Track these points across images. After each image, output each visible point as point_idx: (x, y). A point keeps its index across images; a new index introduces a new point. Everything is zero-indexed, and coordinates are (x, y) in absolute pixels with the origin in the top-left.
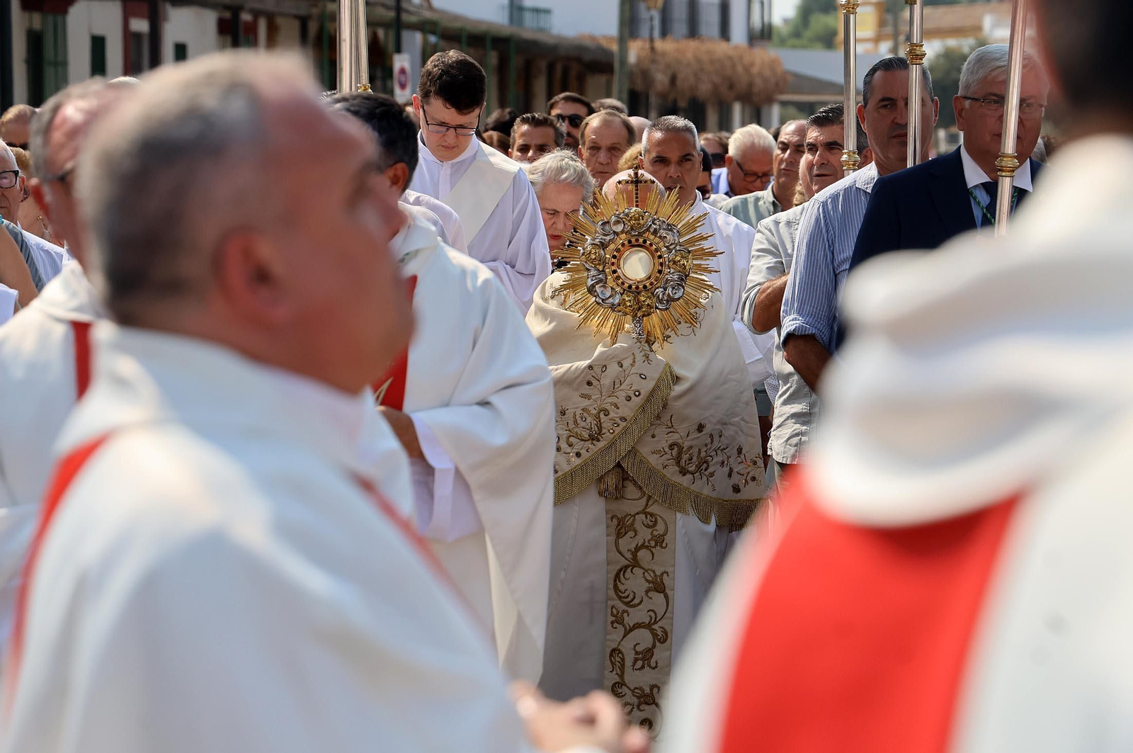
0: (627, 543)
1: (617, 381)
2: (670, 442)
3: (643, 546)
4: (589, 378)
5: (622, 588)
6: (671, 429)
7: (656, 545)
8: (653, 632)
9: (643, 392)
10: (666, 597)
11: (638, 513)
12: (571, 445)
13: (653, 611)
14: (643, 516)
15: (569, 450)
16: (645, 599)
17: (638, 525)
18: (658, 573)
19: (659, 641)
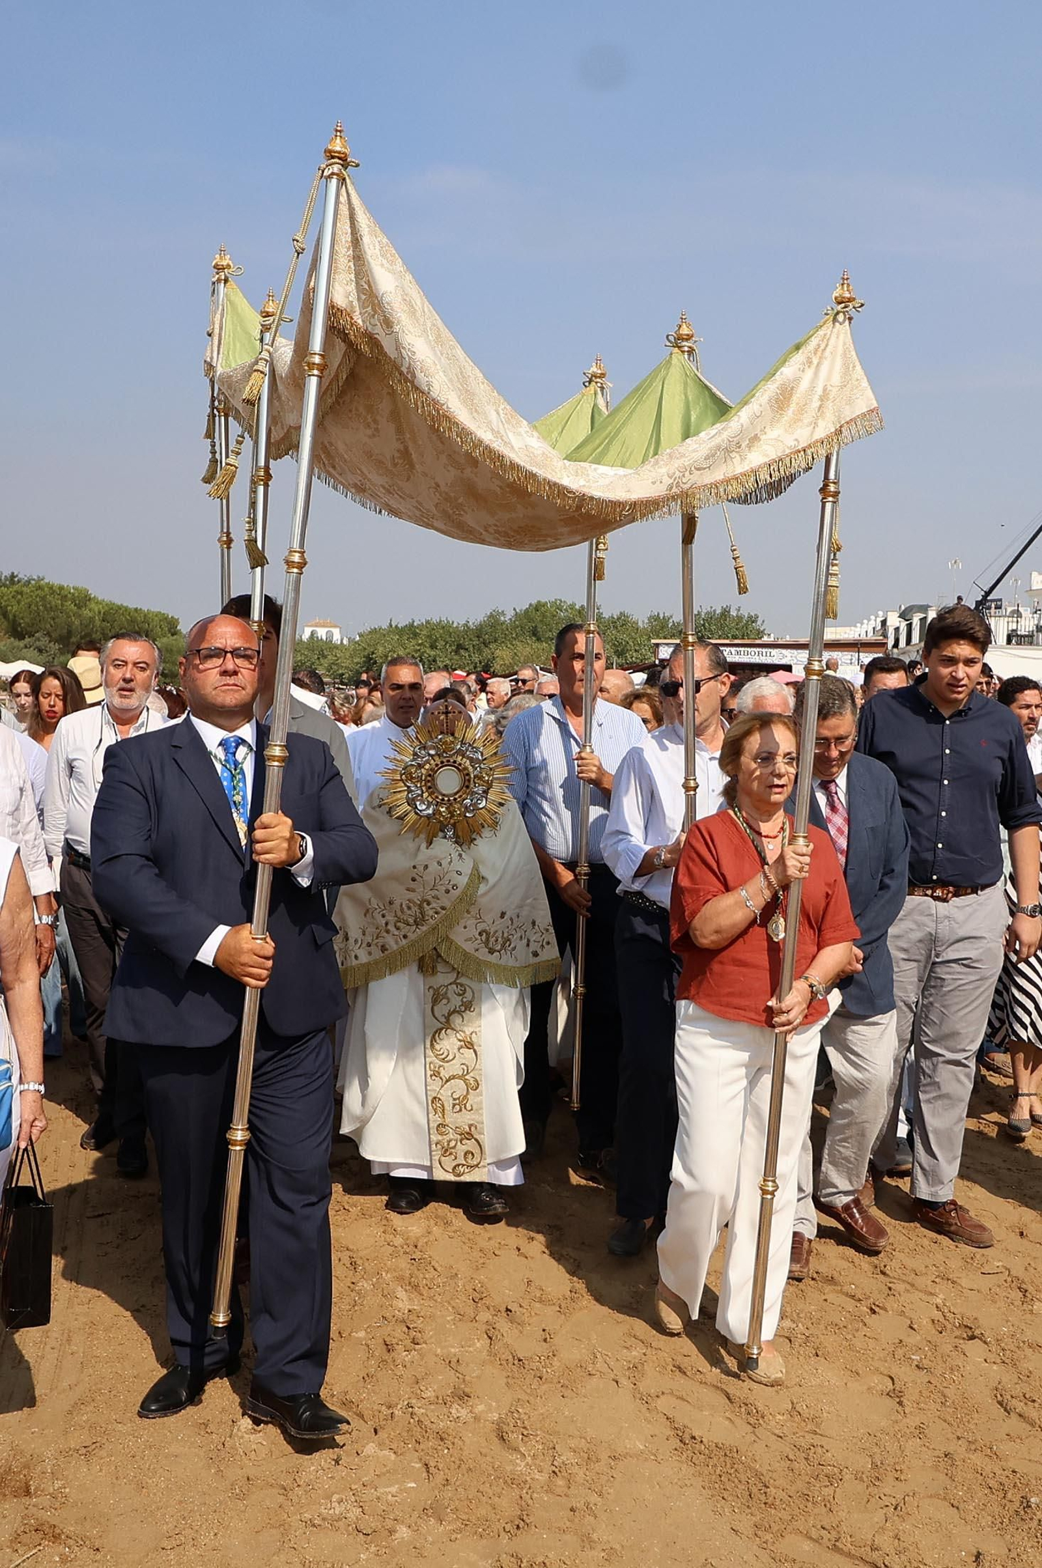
1: (437, 877)
2: (479, 930)
3: (454, 1011)
4: (413, 875)
5: (437, 1047)
6: (479, 918)
7: (466, 1009)
9: (458, 887)
10: (475, 1052)
11: (450, 985)
12: (398, 929)
13: (465, 1065)
14: (454, 986)
15: (396, 933)
16: (458, 1055)
17: (450, 994)
18: (468, 1034)
19: (472, 1089)
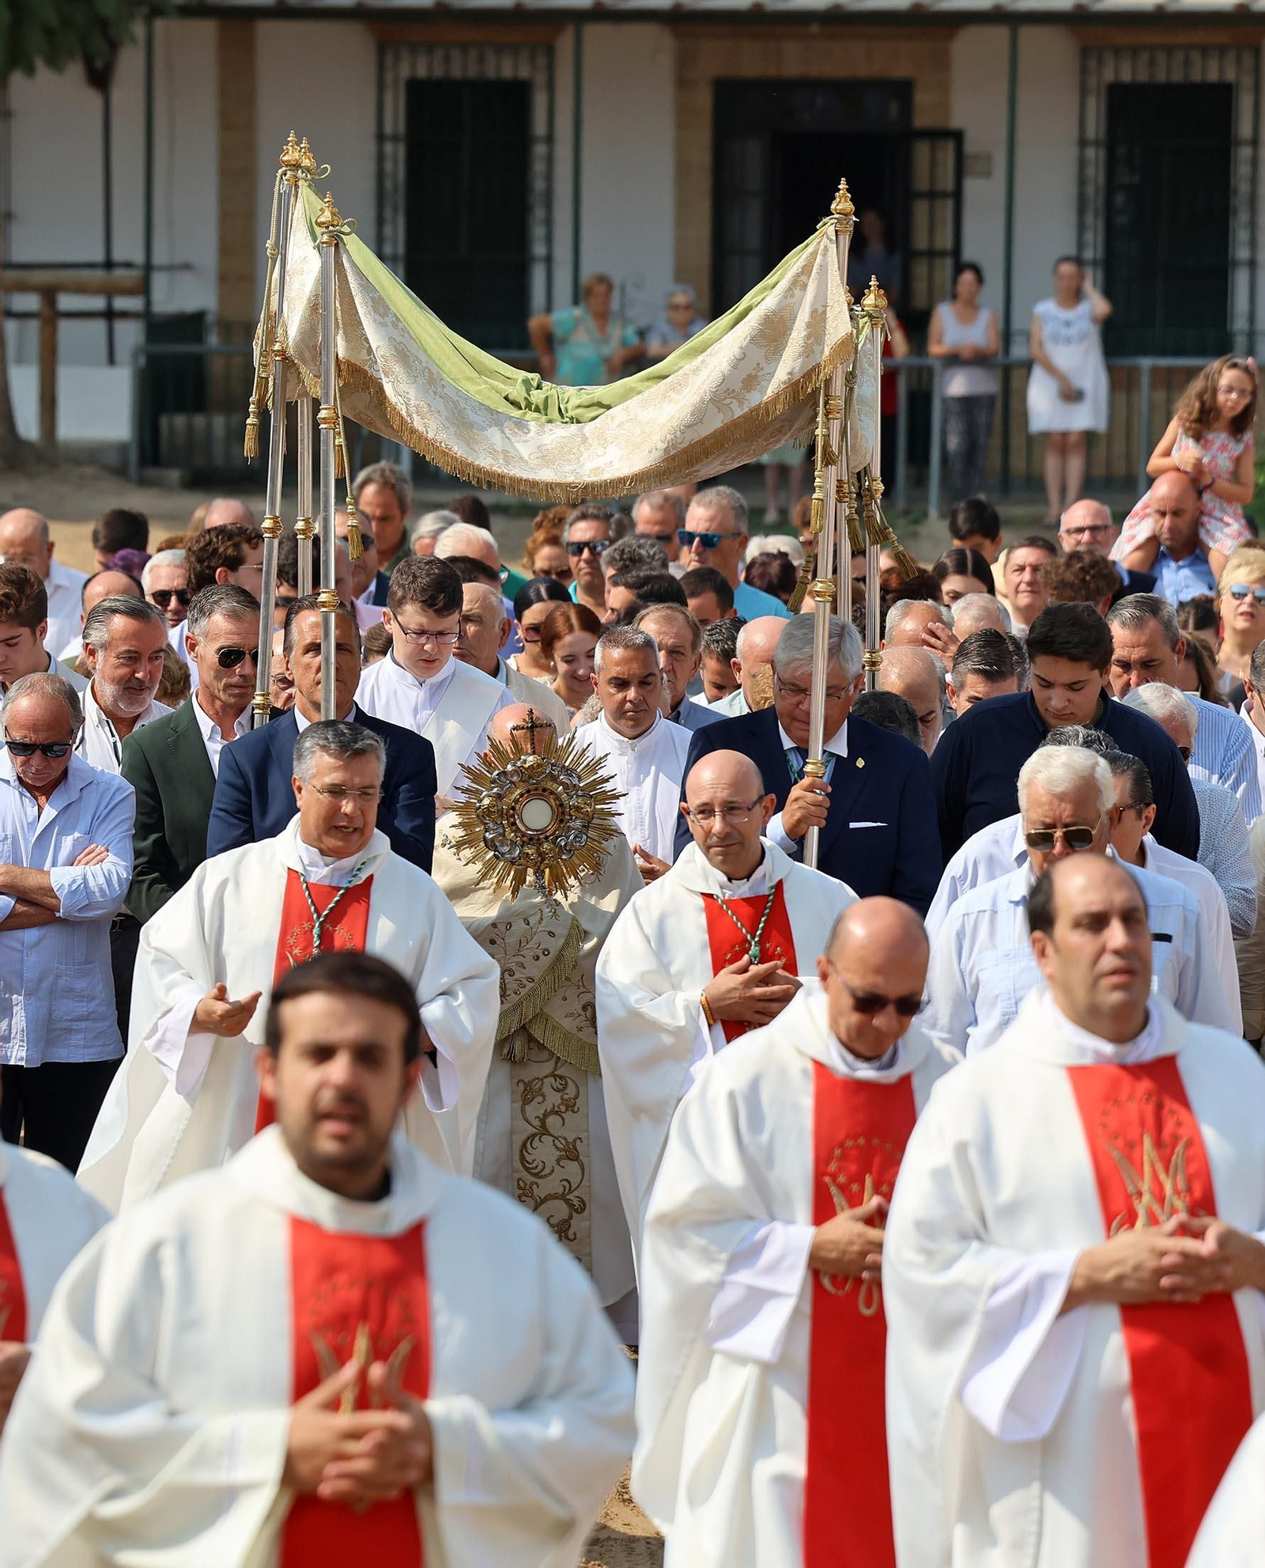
0: (534, 1110)
1: (523, 939)
2: (583, 1003)
3: (554, 1112)
4: (493, 936)
5: (529, 1158)
6: (582, 987)
8: (568, 1202)
9: (551, 952)
10: (582, 1165)
11: (546, 1077)
13: (566, 1180)
14: (552, 1080)
16: (557, 1168)
17: (547, 1089)
18: (570, 1140)
19: (576, 1211)
